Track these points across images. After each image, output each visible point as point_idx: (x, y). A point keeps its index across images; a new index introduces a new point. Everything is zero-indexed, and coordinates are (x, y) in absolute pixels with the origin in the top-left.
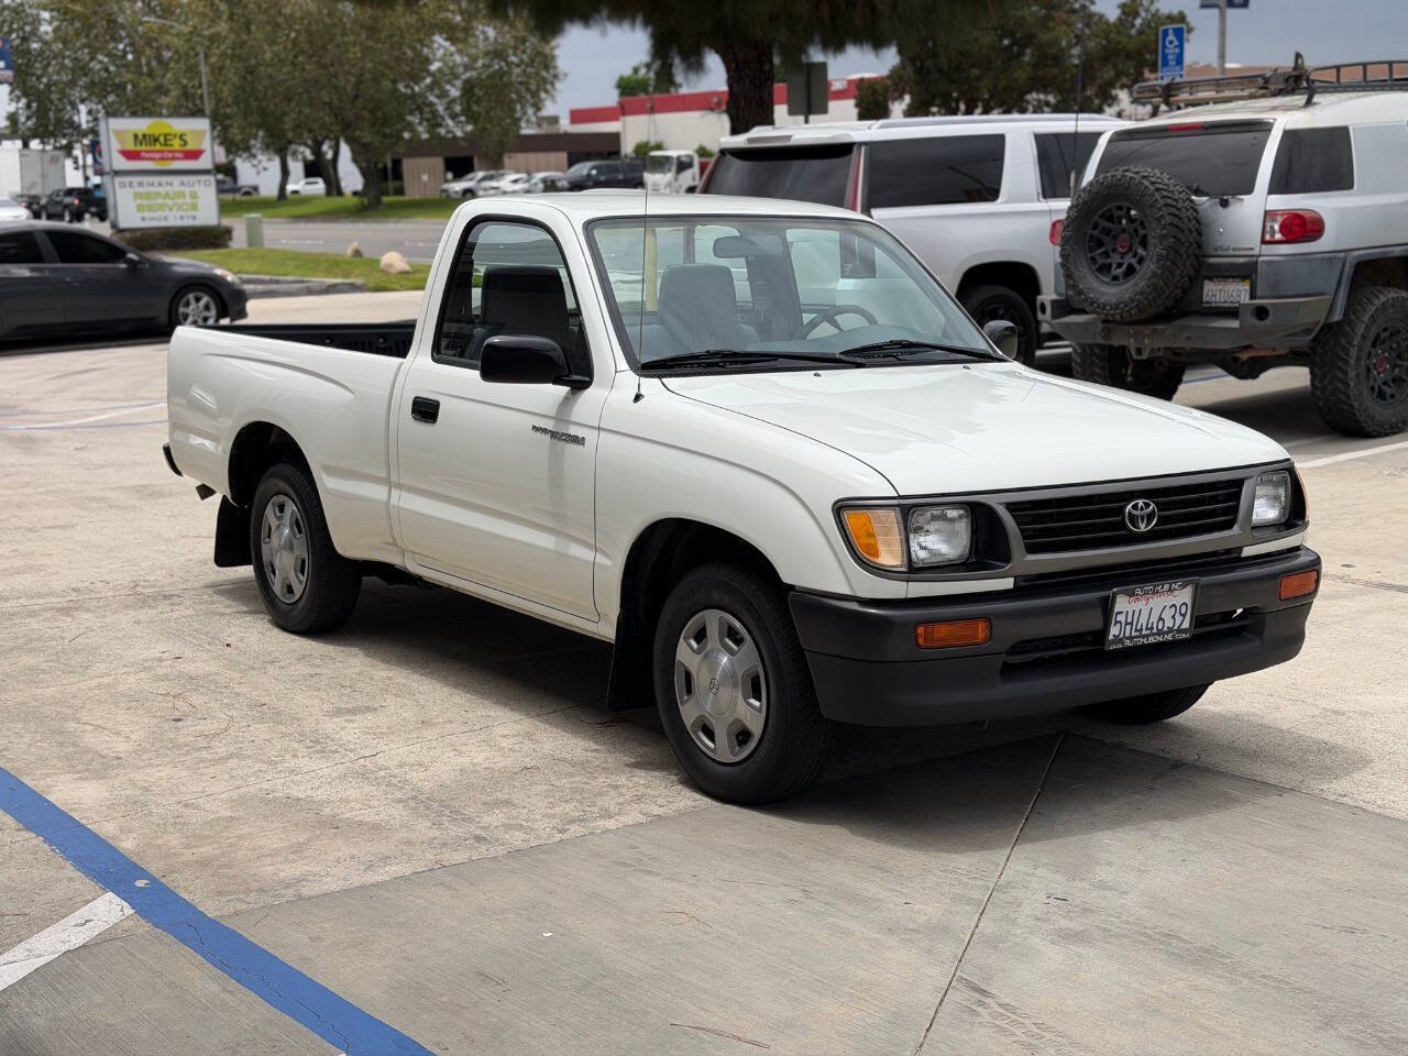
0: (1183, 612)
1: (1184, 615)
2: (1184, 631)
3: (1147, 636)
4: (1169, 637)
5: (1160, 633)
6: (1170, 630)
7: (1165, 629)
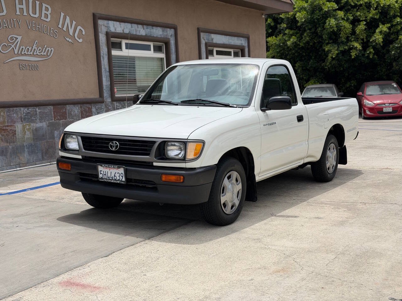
0: (122, 176)
1: (122, 177)
2: (123, 181)
3: (111, 180)
4: (118, 182)
5: (115, 180)
6: (119, 180)
7: (117, 179)
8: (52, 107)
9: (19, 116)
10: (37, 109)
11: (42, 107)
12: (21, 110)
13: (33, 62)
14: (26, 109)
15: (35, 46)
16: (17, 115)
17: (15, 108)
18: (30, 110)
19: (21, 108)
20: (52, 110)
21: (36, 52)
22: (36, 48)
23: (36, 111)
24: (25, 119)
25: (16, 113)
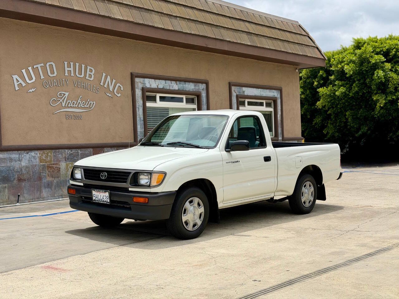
8: (92, 150)
9: (64, 156)
10: (79, 151)
11: (83, 149)
12: (65, 152)
13: (78, 113)
14: (70, 151)
15: (79, 100)
16: (62, 155)
17: (60, 150)
18: (73, 151)
19: (66, 150)
20: (92, 152)
21: (81, 105)
22: (80, 102)
23: (78, 152)
24: (68, 159)
25: (62, 154)
